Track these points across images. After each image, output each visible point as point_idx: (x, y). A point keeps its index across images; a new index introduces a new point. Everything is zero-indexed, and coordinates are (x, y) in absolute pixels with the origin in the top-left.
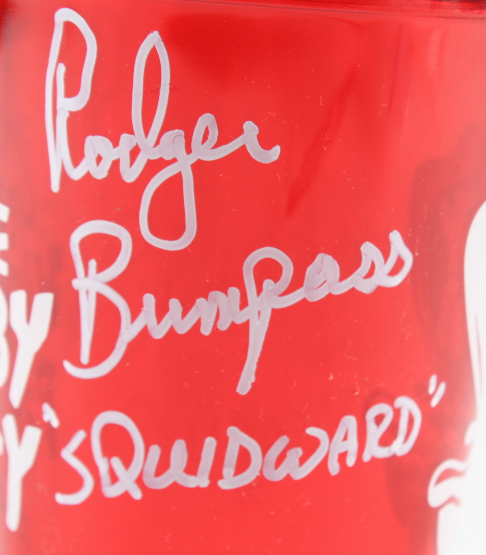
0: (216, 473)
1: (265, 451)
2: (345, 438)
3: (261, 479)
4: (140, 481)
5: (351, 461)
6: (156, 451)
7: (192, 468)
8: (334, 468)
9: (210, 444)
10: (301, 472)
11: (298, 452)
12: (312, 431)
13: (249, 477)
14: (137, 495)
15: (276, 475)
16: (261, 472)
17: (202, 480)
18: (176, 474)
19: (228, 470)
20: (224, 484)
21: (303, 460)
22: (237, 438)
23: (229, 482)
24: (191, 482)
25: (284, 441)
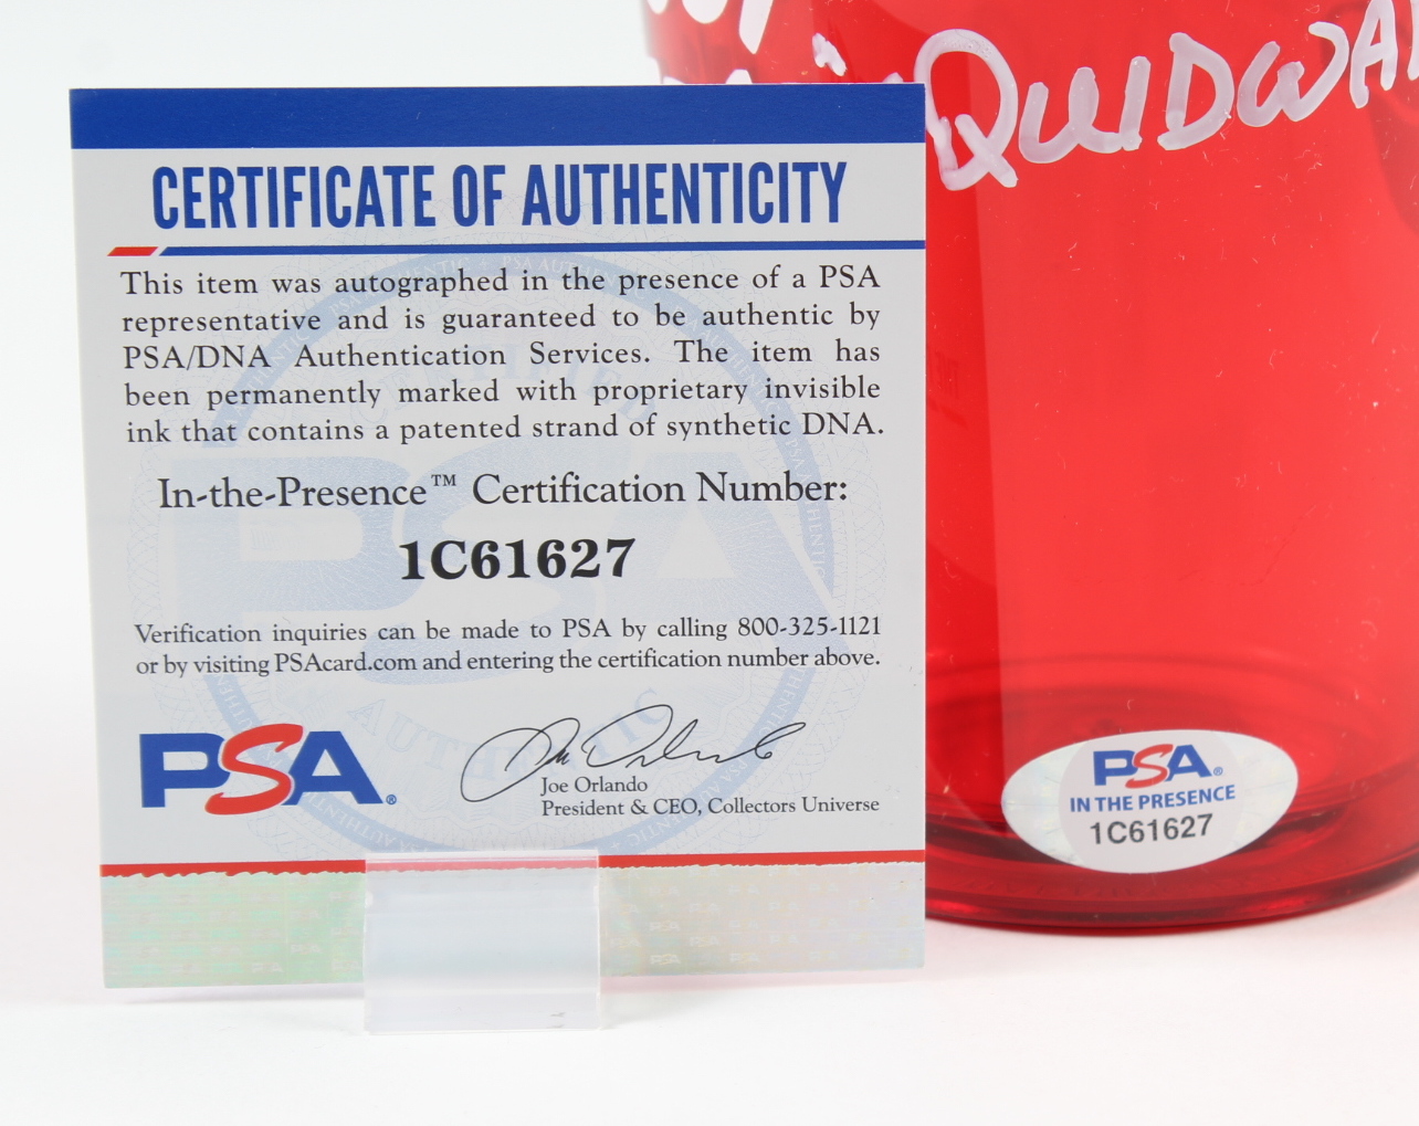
0: (1154, 122)
1: (1238, 75)
2: (1377, 39)
3: (1234, 125)
4: (1012, 154)
5: (1387, 81)
6: (1039, 94)
7: (1108, 119)
8: (1360, 95)
9: (1140, 68)
10: (1303, 108)
11: (1297, 69)
12: (1319, 29)
13: (1212, 123)
14: (1009, 179)
15: (1260, 116)
16: (1234, 112)
17: (1128, 139)
18: (1081, 131)
19: (1175, 115)
20: (1168, 142)
21: (1305, 85)
22: (1188, 52)
23: (1177, 136)
24: (1109, 143)
25: (1271, 50)
